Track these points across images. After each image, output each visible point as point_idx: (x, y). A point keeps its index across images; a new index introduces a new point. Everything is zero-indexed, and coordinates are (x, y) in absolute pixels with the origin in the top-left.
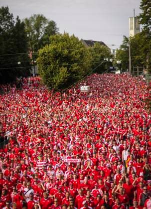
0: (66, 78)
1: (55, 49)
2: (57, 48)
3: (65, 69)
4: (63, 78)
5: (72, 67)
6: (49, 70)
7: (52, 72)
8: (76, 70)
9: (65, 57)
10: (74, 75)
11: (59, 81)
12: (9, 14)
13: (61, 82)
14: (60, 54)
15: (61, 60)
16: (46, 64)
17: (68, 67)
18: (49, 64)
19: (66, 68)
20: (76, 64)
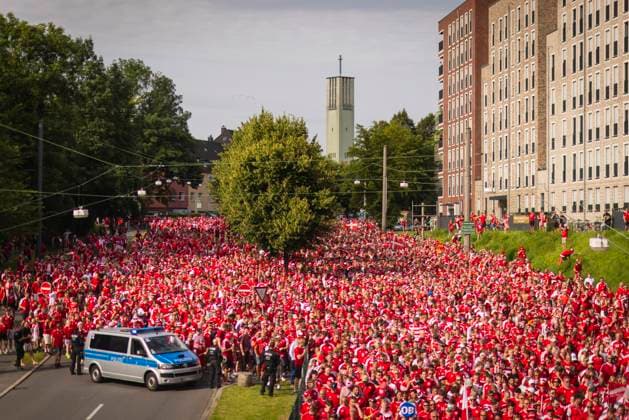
0: (306, 225)
1: (279, 154)
2: (284, 151)
3: (304, 203)
4: (299, 224)
5: (318, 198)
6: (260, 203)
7: (268, 209)
8: (327, 205)
9: (303, 173)
10: (323, 217)
11: (287, 229)
12: (95, 58)
13: (293, 235)
14: (291, 166)
16: (254, 189)
17: (310, 198)
18: (264, 187)
19: (305, 200)
20: (328, 192)
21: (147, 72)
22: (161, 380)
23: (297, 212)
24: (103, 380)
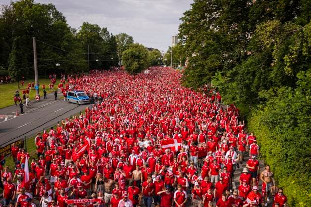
0: (137, 68)
1: (131, 52)
2: (133, 51)
3: (137, 63)
4: (135, 67)
6: (128, 63)
7: (129, 64)
8: (142, 63)
9: (137, 56)
10: (142, 66)
11: (133, 69)
12: (107, 32)
14: (134, 54)
15: (135, 58)
16: (126, 59)
17: (139, 61)
18: (128, 59)
20: (143, 60)
21: (127, 35)
22: (80, 103)
23: (135, 64)
24: (70, 102)
